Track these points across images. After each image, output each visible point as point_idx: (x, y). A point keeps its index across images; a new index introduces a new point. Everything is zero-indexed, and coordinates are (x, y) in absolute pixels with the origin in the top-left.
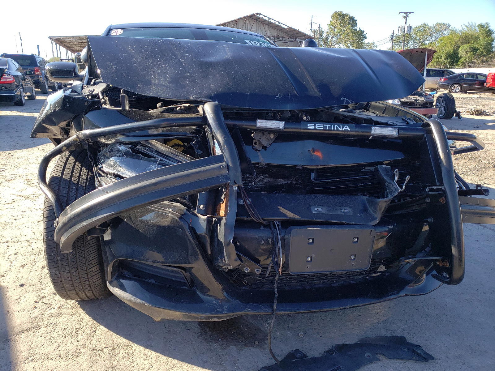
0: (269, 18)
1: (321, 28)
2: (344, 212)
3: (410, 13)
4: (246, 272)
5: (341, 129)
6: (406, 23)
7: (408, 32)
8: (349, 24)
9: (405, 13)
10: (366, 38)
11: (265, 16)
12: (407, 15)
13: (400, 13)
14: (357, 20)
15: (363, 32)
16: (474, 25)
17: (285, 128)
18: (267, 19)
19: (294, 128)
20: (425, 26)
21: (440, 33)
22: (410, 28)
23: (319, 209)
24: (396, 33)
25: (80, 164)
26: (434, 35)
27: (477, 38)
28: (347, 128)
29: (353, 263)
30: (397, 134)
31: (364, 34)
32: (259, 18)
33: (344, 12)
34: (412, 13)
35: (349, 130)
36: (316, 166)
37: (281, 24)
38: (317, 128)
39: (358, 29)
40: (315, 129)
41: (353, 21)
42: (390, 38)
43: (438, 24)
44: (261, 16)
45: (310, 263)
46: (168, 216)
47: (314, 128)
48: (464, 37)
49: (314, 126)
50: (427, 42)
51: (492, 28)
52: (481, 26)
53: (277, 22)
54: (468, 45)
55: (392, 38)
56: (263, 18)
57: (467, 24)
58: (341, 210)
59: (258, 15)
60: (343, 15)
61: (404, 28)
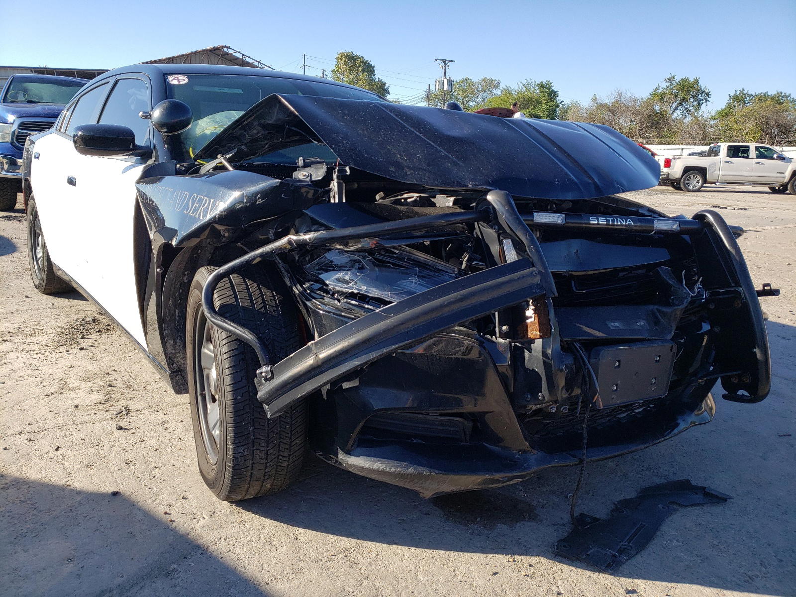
0: (243, 55)
1: (326, 75)
2: (640, 326)
3: (450, 61)
4: (554, 411)
5: (624, 223)
6: (445, 75)
7: (448, 88)
8: (363, 71)
9: (443, 60)
10: (389, 93)
11: (237, 52)
12: (445, 64)
13: (437, 60)
14: (374, 67)
15: (385, 84)
16: (533, 83)
17: (567, 223)
18: (240, 56)
19: (575, 222)
20: (467, 81)
21: (489, 92)
22: (451, 83)
23: (616, 324)
24: (433, 88)
25: (255, 284)
26: (481, 94)
27: (538, 102)
28: (630, 222)
29: (653, 389)
30: (679, 229)
31: (386, 87)
32: (227, 54)
33: (356, 53)
34: (452, 61)
35: (633, 224)
36: (585, 271)
37: (263, 66)
38: (600, 222)
39: (377, 79)
40: (598, 224)
41: (369, 68)
42: (424, 96)
43: (484, 80)
44: (230, 51)
45: (615, 392)
46: (463, 343)
47: (596, 222)
48: (522, 99)
49: (597, 219)
50: (471, 104)
51: (555, 89)
52: (542, 86)
53: (257, 61)
54: (528, 110)
55: (428, 95)
56: (233, 54)
57: (525, 83)
58: (637, 323)
59: (225, 50)
60: (353, 57)
61: (444, 81)
